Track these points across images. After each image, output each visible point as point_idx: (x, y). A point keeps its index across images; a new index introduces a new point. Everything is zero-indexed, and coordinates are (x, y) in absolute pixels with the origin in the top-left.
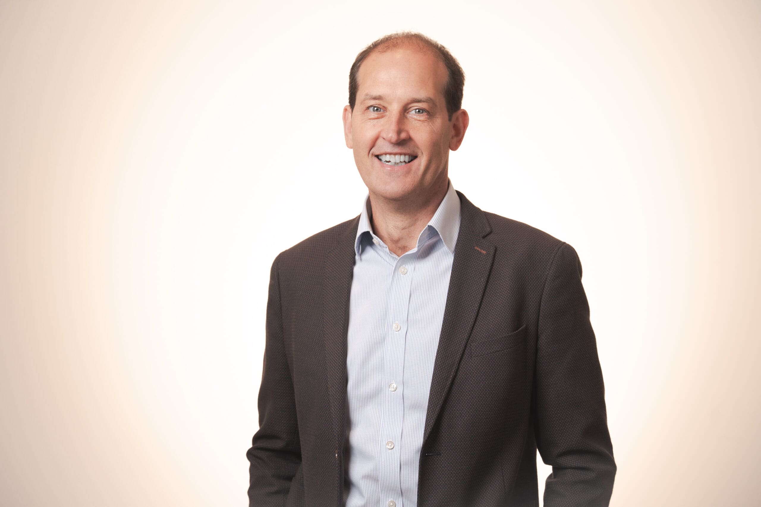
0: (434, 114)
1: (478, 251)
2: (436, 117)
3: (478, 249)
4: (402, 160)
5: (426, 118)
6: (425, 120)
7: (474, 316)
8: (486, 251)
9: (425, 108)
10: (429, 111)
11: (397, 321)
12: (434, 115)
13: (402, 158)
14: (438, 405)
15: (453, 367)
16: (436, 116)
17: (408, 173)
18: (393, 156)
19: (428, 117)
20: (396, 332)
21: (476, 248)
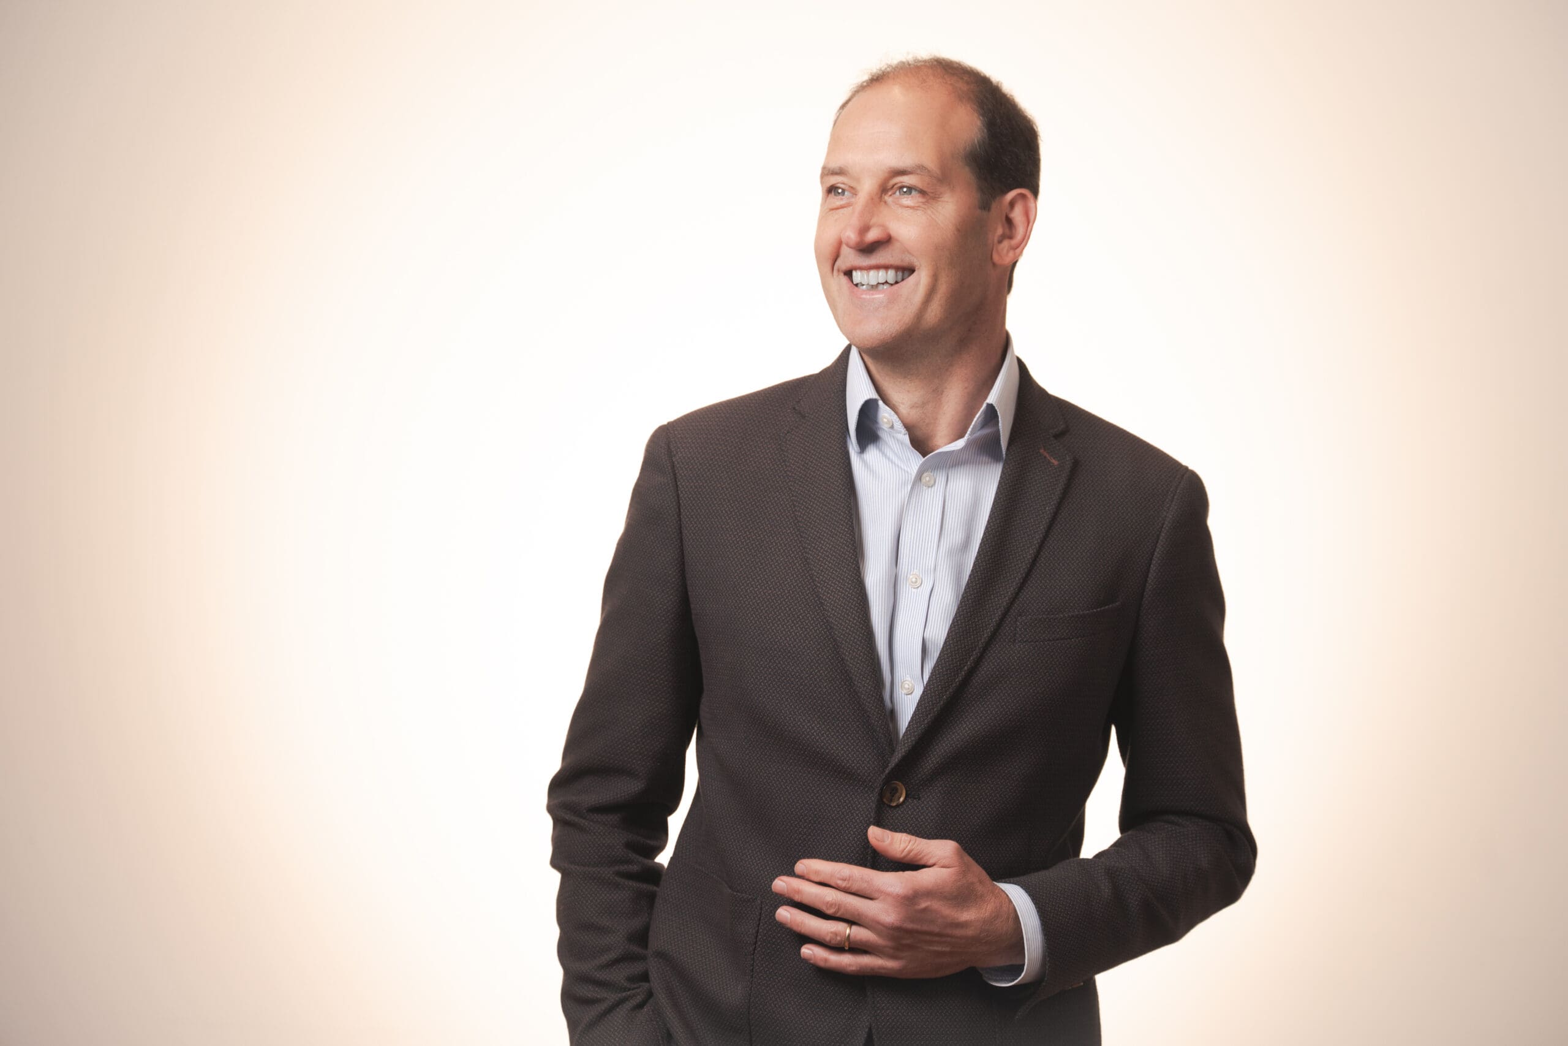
0: (937, 196)
1: (1045, 457)
2: (942, 201)
3: (1045, 454)
4: (882, 280)
5: (918, 202)
6: (917, 205)
7: (1024, 569)
8: (1058, 461)
9: (914, 184)
10: (925, 189)
11: (915, 570)
12: (939, 198)
13: (881, 276)
14: (930, 714)
15: (972, 651)
16: (942, 199)
17: (893, 302)
18: (865, 272)
19: (924, 200)
20: (913, 590)
21: (1042, 451)
